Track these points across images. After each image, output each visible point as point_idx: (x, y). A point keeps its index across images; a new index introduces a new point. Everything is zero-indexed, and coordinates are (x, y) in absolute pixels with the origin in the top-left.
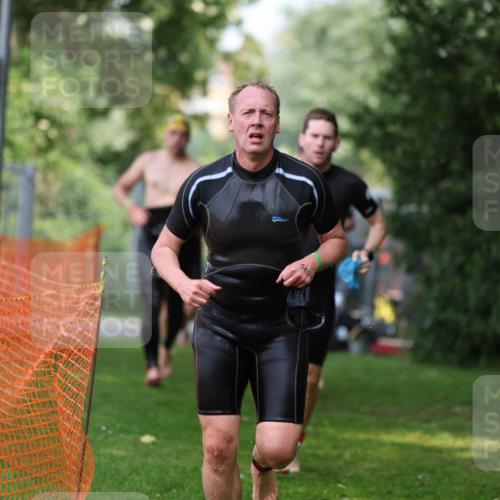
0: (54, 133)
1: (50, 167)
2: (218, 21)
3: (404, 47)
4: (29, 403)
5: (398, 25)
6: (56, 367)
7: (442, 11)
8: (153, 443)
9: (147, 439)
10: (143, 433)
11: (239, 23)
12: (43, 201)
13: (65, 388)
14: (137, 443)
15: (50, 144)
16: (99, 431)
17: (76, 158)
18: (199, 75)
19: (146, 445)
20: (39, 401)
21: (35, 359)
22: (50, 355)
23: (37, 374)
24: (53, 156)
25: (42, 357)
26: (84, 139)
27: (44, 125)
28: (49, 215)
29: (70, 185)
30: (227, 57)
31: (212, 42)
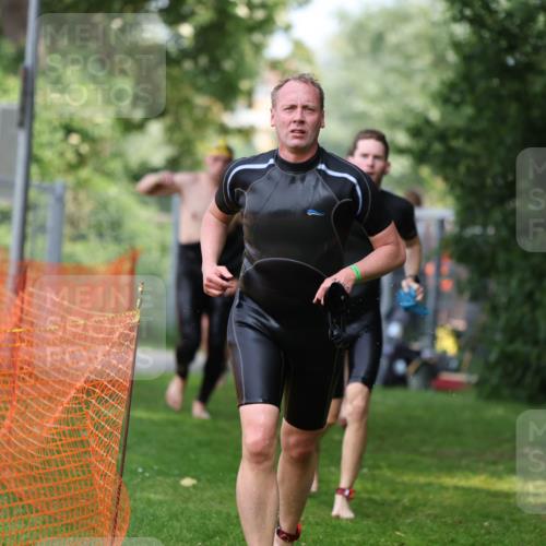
0: (85, 149)
1: (81, 185)
2: (265, 26)
3: (468, 55)
4: (59, 443)
5: (462, 31)
6: (88, 403)
7: (510, 14)
8: (194, 486)
9: (187, 482)
10: (183, 476)
11: (288, 28)
12: (73, 223)
13: (98, 427)
14: (176, 487)
15: (81, 160)
16: (134, 472)
17: (109, 175)
18: (244, 85)
19: (187, 489)
20: (69, 440)
21: (65, 394)
22: (82, 390)
23: (67, 411)
24: (85, 173)
25: (73, 393)
26: (118, 155)
27: (75, 139)
28: (80, 238)
29: (103, 205)
30: (274, 65)
31: (258, 48)
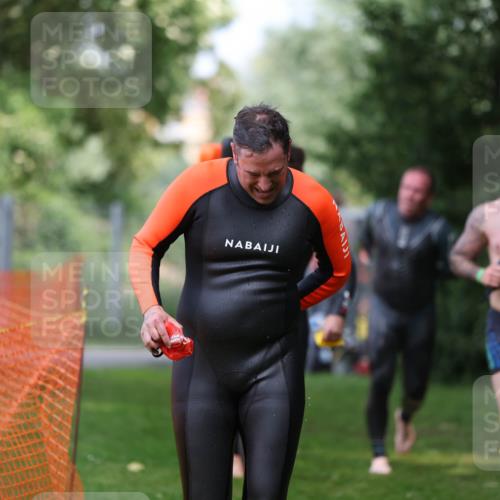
0: (31, 166)
1: (28, 199)
2: (190, 48)
4: (14, 436)
6: (41, 398)
8: (142, 472)
9: (135, 467)
10: (131, 460)
11: (211, 49)
12: (22, 232)
13: (51, 419)
14: (125, 472)
15: (27, 177)
16: (86, 460)
17: (54, 189)
18: (173, 101)
19: (134, 474)
20: (25, 432)
21: (19, 391)
22: (35, 386)
23: (21, 406)
25: (27, 389)
27: (20, 158)
28: (27, 246)
30: (203, 84)
31: (186, 68)
